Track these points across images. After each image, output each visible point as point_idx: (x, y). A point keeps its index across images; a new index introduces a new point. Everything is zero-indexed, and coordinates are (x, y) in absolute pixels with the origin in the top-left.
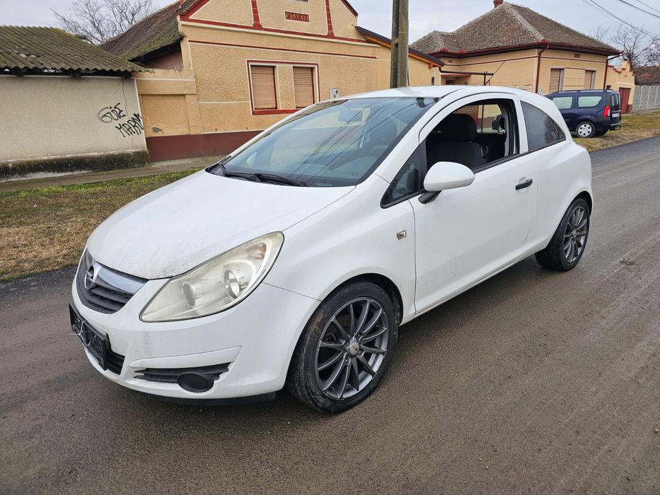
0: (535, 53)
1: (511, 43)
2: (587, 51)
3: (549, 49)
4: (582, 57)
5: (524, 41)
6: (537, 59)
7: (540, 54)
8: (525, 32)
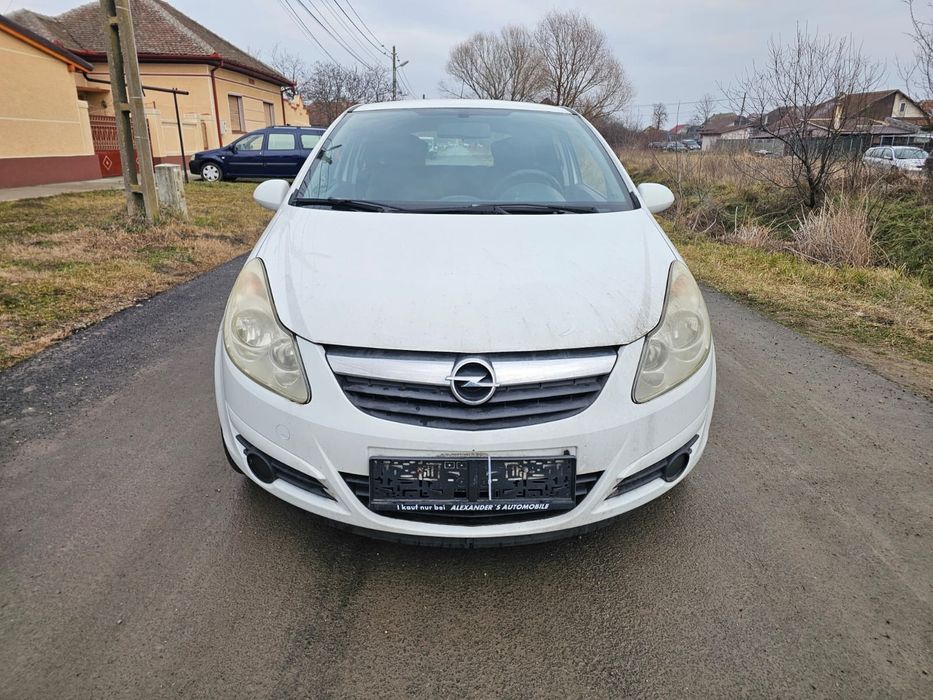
0: (206, 69)
1: (166, 50)
2: (262, 76)
3: (224, 68)
4: (258, 84)
5: (189, 52)
6: (209, 79)
7: (212, 71)
8: (183, 38)
